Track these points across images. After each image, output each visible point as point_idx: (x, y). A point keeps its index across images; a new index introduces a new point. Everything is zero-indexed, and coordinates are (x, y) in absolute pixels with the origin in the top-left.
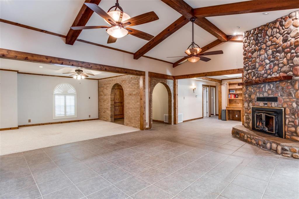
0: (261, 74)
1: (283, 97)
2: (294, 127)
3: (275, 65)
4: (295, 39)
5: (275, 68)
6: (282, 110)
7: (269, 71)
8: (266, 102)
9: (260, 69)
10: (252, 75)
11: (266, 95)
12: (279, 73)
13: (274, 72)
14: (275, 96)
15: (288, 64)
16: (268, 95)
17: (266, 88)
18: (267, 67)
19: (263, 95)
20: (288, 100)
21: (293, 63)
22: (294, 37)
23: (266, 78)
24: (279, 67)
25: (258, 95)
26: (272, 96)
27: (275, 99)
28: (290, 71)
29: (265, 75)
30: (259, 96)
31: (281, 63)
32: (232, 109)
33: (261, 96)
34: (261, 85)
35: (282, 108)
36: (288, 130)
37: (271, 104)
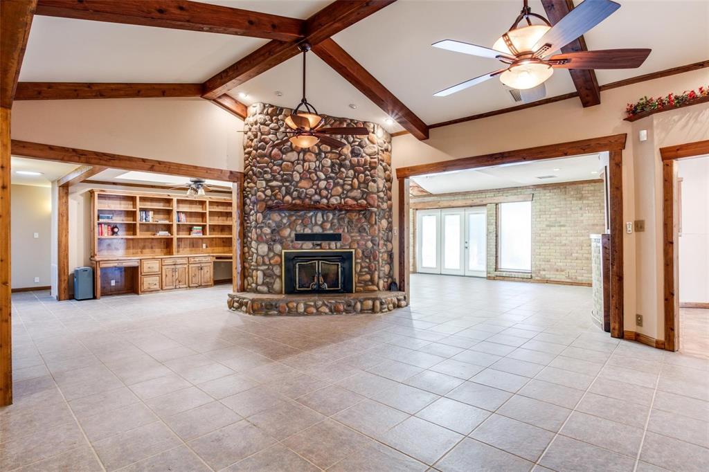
0: (306, 194)
1: (352, 234)
2: (369, 274)
3: (336, 184)
4: (371, 158)
5: (337, 190)
6: (352, 252)
7: (324, 193)
8: (319, 242)
9: (304, 184)
10: (284, 192)
11: (318, 230)
12: (344, 199)
13: (335, 196)
14: (337, 232)
15: (359, 188)
16: (323, 231)
17: (318, 219)
18: (323, 184)
19: (312, 230)
20: (359, 238)
21: (367, 188)
22: (369, 155)
23: (318, 202)
24: (344, 189)
25: (299, 229)
26: (331, 232)
27: (336, 237)
28: (362, 198)
29: (317, 197)
30: (302, 231)
31: (349, 185)
32: (116, 265)
33: (308, 231)
34: (309, 213)
35: (351, 250)
36: (359, 280)
37: (329, 245)
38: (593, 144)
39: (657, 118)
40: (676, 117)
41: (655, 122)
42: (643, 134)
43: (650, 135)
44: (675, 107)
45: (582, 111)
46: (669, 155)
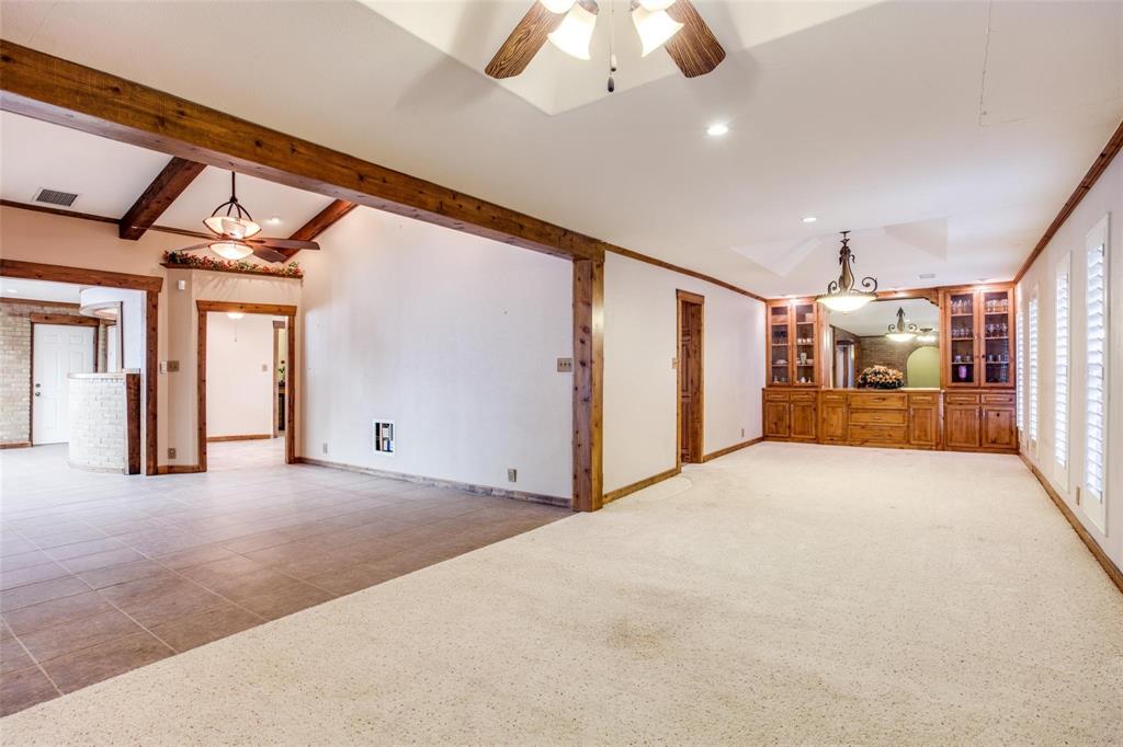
38: (131, 279)
39: (196, 274)
40: (210, 278)
41: (194, 277)
42: (182, 284)
43: (189, 286)
44: (209, 269)
45: (117, 240)
46: (204, 308)
